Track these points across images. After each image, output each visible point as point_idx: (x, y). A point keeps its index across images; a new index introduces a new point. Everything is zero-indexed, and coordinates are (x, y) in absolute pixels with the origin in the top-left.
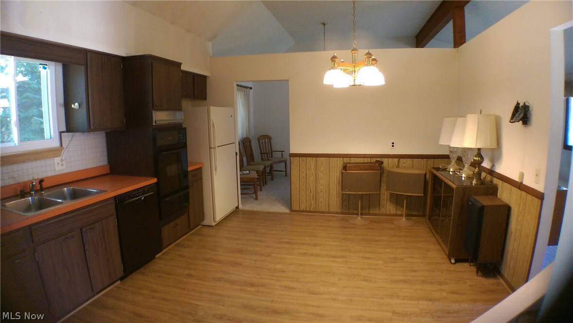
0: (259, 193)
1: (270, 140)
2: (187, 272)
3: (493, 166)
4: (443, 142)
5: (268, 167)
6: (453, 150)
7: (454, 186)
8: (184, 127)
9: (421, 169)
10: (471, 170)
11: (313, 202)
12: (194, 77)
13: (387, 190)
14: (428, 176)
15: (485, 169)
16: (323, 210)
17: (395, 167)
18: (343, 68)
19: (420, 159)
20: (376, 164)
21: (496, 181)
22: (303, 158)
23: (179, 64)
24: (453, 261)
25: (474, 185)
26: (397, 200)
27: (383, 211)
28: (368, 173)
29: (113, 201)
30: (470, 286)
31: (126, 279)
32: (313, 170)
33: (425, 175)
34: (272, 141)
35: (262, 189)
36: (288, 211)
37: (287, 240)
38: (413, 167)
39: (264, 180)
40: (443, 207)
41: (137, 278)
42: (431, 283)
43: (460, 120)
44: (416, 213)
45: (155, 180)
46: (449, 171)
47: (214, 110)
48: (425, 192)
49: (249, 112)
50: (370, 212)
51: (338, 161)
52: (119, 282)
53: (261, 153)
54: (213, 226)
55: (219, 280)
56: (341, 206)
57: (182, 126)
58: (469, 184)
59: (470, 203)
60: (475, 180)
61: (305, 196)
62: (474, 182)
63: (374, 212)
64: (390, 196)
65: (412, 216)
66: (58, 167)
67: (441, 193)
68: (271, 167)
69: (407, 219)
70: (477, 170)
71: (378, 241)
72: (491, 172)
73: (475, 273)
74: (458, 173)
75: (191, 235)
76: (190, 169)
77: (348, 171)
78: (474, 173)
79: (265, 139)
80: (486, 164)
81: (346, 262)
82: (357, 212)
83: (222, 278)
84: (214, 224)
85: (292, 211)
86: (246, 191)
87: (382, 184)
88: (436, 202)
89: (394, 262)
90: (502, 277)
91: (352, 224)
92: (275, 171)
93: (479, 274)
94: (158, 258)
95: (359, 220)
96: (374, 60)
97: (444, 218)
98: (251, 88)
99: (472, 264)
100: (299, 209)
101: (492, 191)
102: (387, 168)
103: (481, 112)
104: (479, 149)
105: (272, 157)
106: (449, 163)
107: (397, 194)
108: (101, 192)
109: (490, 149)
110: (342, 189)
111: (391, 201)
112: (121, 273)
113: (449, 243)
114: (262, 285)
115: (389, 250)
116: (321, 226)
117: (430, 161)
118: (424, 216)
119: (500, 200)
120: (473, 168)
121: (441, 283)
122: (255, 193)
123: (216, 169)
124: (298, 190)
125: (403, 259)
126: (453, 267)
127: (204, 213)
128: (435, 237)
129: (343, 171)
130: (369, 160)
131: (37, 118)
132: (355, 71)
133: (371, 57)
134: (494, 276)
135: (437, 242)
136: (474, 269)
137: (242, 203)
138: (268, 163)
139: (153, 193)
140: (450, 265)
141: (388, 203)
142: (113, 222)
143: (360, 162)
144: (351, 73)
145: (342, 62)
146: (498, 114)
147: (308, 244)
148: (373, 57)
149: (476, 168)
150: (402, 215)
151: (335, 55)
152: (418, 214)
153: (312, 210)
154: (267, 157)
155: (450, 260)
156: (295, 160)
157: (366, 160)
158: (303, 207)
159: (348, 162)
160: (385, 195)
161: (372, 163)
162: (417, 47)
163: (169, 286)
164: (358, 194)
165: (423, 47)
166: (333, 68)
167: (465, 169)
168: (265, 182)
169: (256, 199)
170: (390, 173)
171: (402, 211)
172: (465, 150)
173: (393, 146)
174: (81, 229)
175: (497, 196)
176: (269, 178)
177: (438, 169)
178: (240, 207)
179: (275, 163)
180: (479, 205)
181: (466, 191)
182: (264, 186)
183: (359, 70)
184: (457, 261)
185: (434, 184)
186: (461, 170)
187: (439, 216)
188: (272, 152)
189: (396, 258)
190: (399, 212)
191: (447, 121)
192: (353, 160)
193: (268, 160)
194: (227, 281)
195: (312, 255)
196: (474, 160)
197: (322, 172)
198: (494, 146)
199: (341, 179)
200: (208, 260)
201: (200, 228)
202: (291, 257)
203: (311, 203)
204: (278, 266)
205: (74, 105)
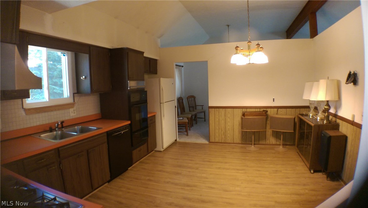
0: (189, 131)
1: (195, 99)
2: (148, 178)
3: (336, 111)
4: (305, 97)
5: (194, 115)
6: (312, 102)
7: (313, 125)
8: (145, 90)
9: (291, 115)
10: (323, 115)
11: (223, 137)
12: (150, 60)
13: (271, 128)
14: (296, 120)
15: (331, 114)
16: (230, 142)
17: (275, 114)
18: (242, 53)
19: (291, 109)
20: (263, 112)
21: (338, 121)
22: (217, 109)
23: (143, 53)
24: (312, 171)
25: (325, 123)
26: (276, 135)
27: (268, 142)
28: (258, 118)
29: (106, 134)
30: (323, 186)
31: (111, 182)
32: (223, 117)
33: (295, 119)
34: (196, 99)
35: (191, 129)
36: (207, 142)
37: (208, 160)
38: (286, 114)
39: (192, 124)
40: (306, 139)
41: (118, 181)
42: (299, 185)
43: (316, 83)
44: (289, 144)
45: (129, 122)
46: (309, 116)
47: (163, 80)
48: (295, 130)
49: (181, 81)
50: (260, 143)
51: (239, 111)
52: (107, 184)
53: (189, 107)
54: (161, 151)
55: (168, 183)
56: (241, 139)
57: (144, 90)
58: (322, 123)
59: (323, 135)
60: (325, 121)
61: (218, 133)
62: (325, 122)
63: (262, 143)
64: (272, 132)
65: (286, 145)
66: (72, 114)
67: (305, 130)
68: (196, 115)
69: (283, 147)
70: (326, 114)
71: (265, 160)
72: (335, 116)
73: (326, 178)
74: (315, 117)
75: (148, 156)
76: (149, 116)
77: (245, 117)
78: (325, 116)
79: (192, 98)
80: (332, 111)
81: (246, 173)
82: (251, 143)
83: (169, 182)
84: (162, 150)
85: (210, 142)
86: (181, 130)
87: (267, 125)
88: (302, 136)
89: (276, 173)
90: (342, 180)
91: (249, 150)
92: (198, 118)
93: (328, 179)
94: (130, 169)
95: (252, 148)
96: (261, 48)
97: (306, 146)
98: (183, 66)
99: (324, 173)
100: (214, 141)
101: (336, 127)
102: (270, 115)
103: (328, 78)
104: (328, 101)
105: (196, 109)
106: (309, 111)
107: (277, 131)
108: (98, 129)
109: (334, 101)
110: (242, 128)
111: (273, 136)
112: (109, 178)
113: (310, 162)
114: (195, 186)
115: (272, 166)
116: (229, 152)
117: (298, 110)
118: (294, 145)
119: (341, 133)
120: (324, 114)
121: (304, 185)
122: (187, 131)
123: (164, 116)
124: (214, 129)
125: (281, 171)
126: (312, 175)
127: (156, 143)
128: (301, 157)
129: (242, 117)
130: (258, 110)
131: (51, 86)
132: (250, 55)
133: (259, 47)
134: (338, 180)
135: (302, 161)
136: (325, 176)
137: (178, 138)
138: (194, 113)
139: (128, 130)
140: (311, 174)
141: (271, 137)
142: (105, 147)
143: (253, 111)
144: (247, 56)
145: (242, 49)
146: (339, 79)
147: (222, 162)
148: (261, 46)
149: (326, 113)
150: (280, 145)
151: (238, 45)
152: (290, 144)
153: (223, 142)
154: (193, 110)
155: (310, 171)
156: (212, 111)
157: (257, 110)
158: (217, 140)
159: (246, 111)
160: (269, 132)
161: (261, 112)
162: (287, 39)
163: (138, 186)
164: (252, 131)
165: (291, 39)
166: (236, 53)
167: (320, 114)
168: (192, 125)
169: (187, 135)
170: (272, 118)
171: (280, 142)
172: (320, 102)
173: (274, 101)
174: (88, 151)
175: (339, 130)
176: (194, 122)
177: (302, 115)
178: (177, 140)
179: (198, 113)
180: (328, 136)
181: (320, 127)
182: (191, 127)
183: (252, 54)
184: (315, 171)
185: (300, 124)
186: (317, 115)
187: (304, 145)
188: (196, 106)
189: (277, 171)
190: (278, 143)
191: (308, 84)
192: (248, 110)
193: (194, 111)
194: (172, 183)
195: (224, 169)
196: (325, 108)
197: (229, 118)
198: (337, 99)
199: (241, 122)
200: (160, 171)
201: (154, 152)
202: (210, 169)
203: (222, 137)
204: (203, 175)
205: (82, 77)
